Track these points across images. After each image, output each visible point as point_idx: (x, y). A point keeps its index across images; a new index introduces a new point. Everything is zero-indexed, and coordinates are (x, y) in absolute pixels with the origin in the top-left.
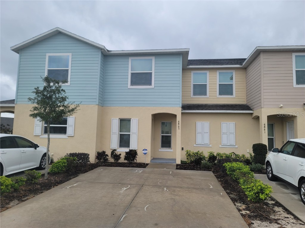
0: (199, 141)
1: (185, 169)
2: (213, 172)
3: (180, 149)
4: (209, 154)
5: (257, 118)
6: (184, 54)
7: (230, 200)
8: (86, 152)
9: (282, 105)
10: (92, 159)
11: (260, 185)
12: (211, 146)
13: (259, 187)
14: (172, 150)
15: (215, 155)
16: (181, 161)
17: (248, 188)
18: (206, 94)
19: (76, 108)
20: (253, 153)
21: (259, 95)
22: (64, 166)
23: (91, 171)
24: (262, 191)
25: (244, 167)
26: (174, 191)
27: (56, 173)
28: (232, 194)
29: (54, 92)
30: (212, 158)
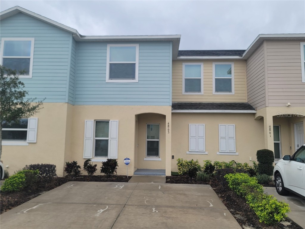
0: (193, 147)
1: (177, 182)
2: (212, 186)
3: (171, 157)
4: (205, 163)
5: (261, 119)
6: (174, 42)
7: (236, 223)
8: (51, 163)
9: (289, 104)
10: (60, 172)
11: (275, 203)
12: (206, 153)
13: (274, 206)
14: (160, 159)
15: (213, 164)
16: (172, 172)
17: (258, 207)
18: (199, 91)
19: (38, 106)
20: (258, 161)
21: (263, 92)
22: (22, 182)
23: (58, 187)
24: (277, 210)
25: (250, 179)
26: (165, 212)
27: (11, 192)
28: (237, 214)
29: (8, 84)
30: (210, 168)
